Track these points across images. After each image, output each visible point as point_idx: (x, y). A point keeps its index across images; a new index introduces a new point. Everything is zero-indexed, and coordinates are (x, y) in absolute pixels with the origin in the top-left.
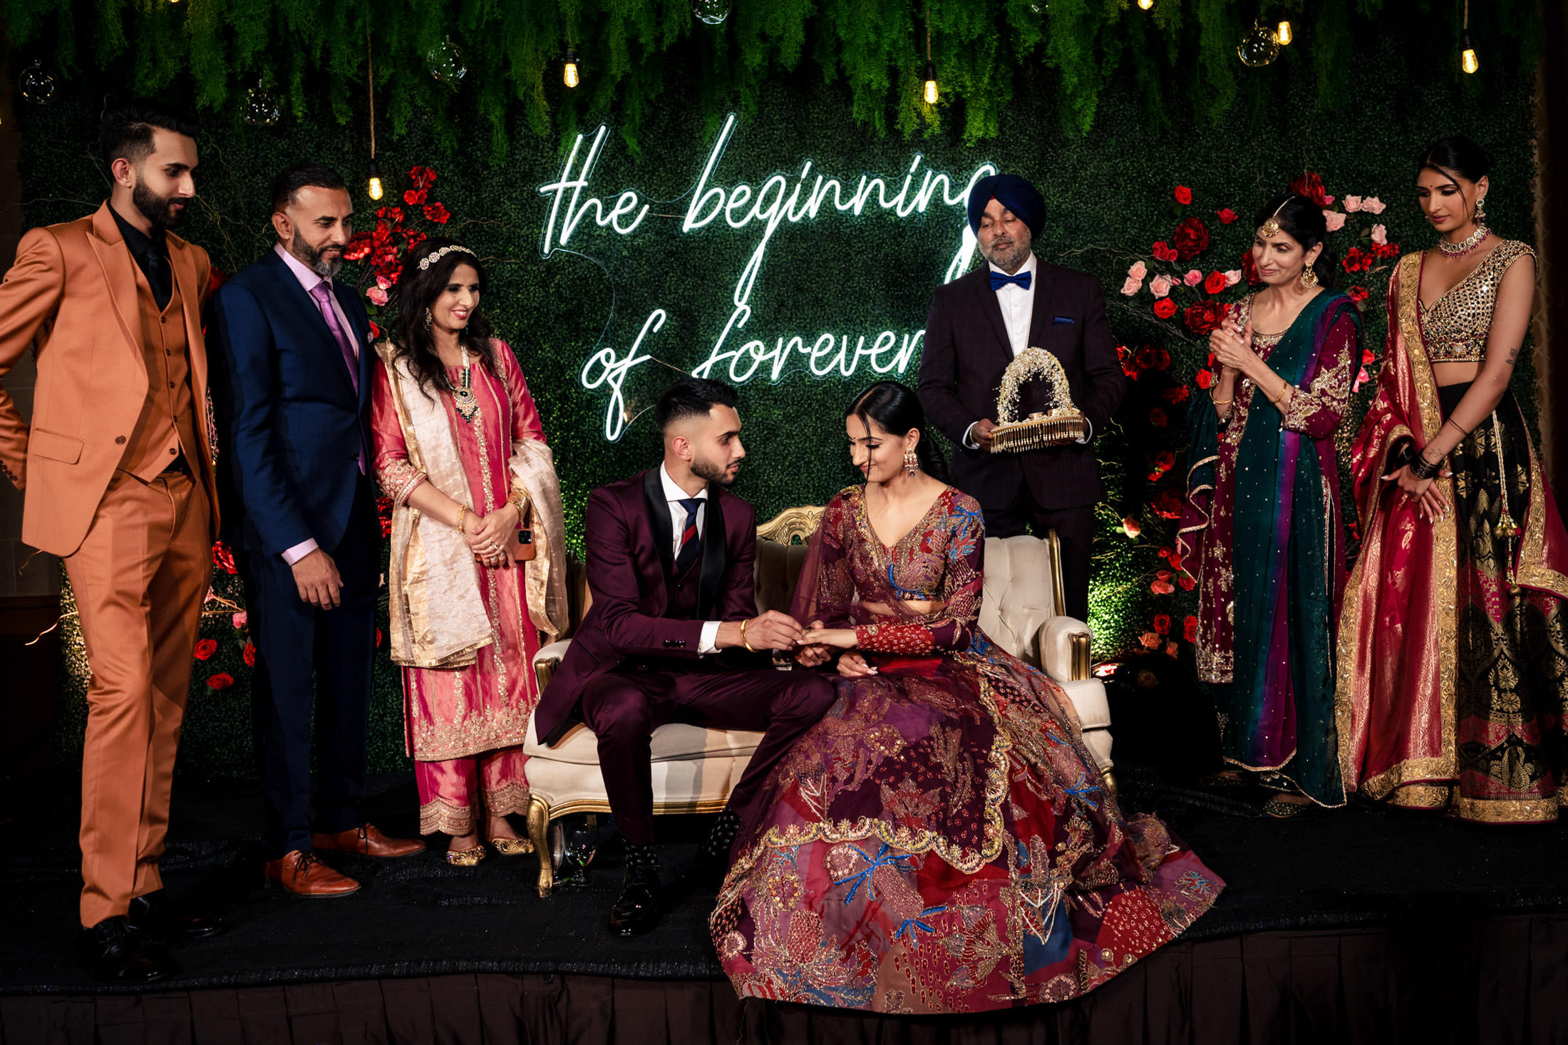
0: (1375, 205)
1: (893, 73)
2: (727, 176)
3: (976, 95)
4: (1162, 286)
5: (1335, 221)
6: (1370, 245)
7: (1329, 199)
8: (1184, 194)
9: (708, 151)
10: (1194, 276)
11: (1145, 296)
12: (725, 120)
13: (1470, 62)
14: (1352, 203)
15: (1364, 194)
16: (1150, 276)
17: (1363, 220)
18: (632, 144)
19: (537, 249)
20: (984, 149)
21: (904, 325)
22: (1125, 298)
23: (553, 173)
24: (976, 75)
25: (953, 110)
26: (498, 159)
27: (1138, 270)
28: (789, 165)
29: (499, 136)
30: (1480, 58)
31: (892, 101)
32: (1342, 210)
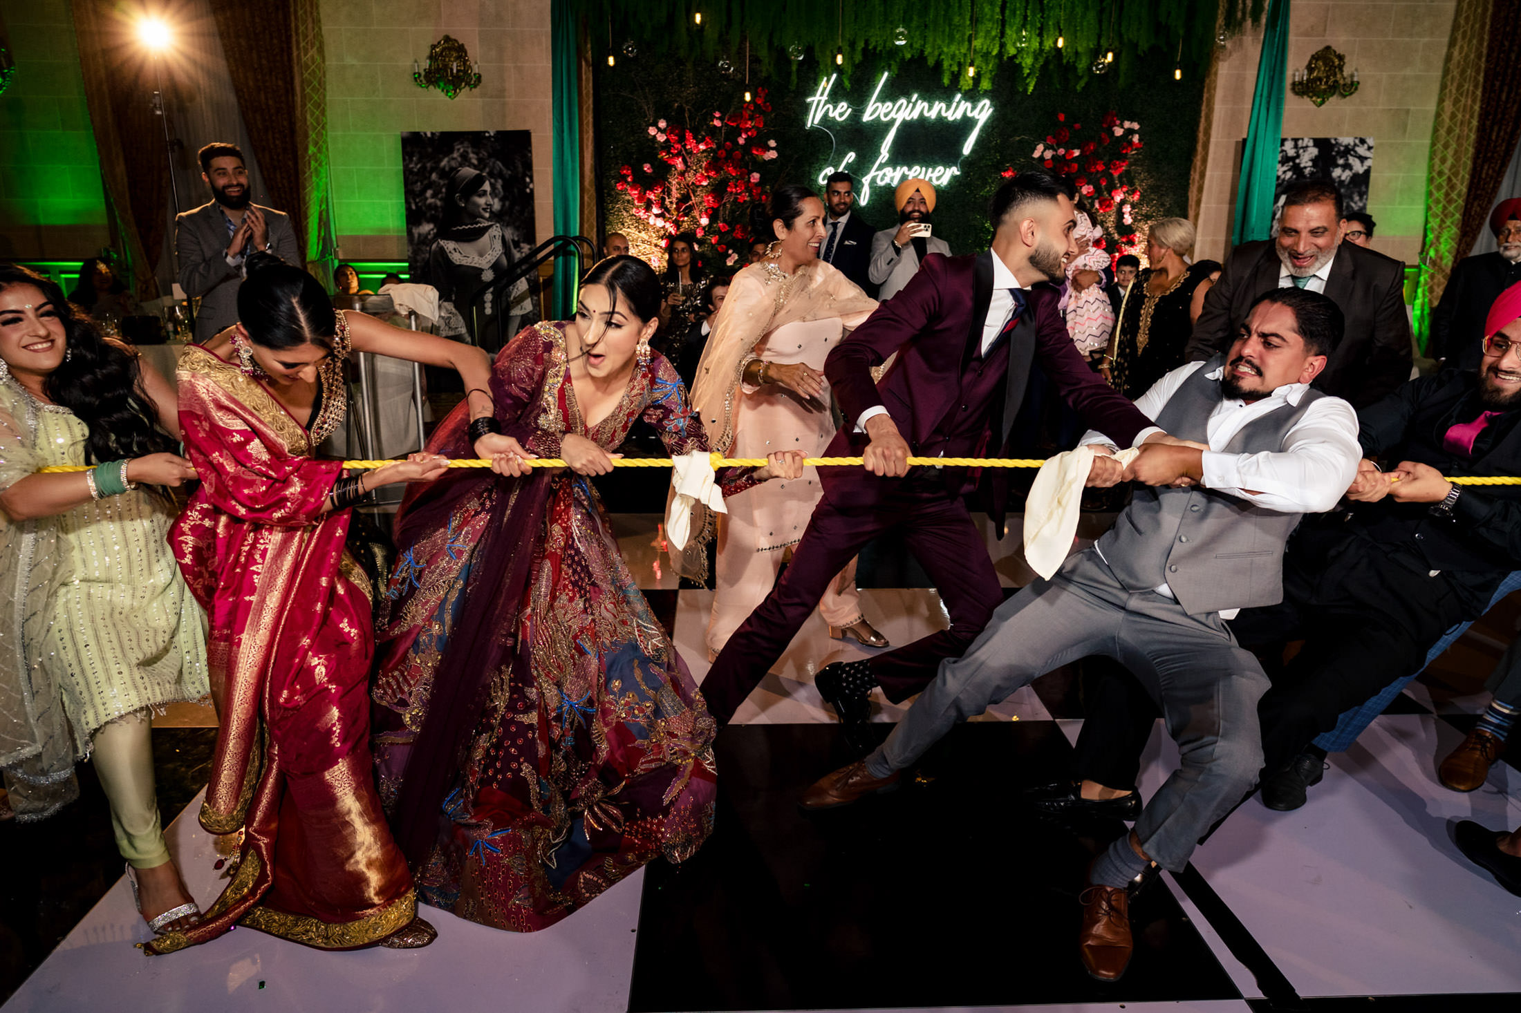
0: (1136, 126)
1: (960, 64)
2: (883, 98)
3: (986, 73)
4: (1048, 155)
5: (1119, 132)
6: (1131, 143)
7: (1118, 122)
8: (1062, 117)
9: (875, 87)
10: (1062, 151)
11: (1041, 158)
12: (883, 74)
13: (1178, 75)
14: (1127, 124)
15: (1132, 120)
16: (1045, 150)
17: (1130, 132)
18: (847, 84)
19: (804, 124)
20: (986, 94)
21: (947, 163)
22: (1034, 159)
23: (813, 93)
24: (987, 64)
25: (977, 79)
26: (793, 87)
27: (1040, 147)
28: (908, 95)
29: (794, 78)
30: (1183, 74)
31: (956, 77)
32: (1122, 127)
